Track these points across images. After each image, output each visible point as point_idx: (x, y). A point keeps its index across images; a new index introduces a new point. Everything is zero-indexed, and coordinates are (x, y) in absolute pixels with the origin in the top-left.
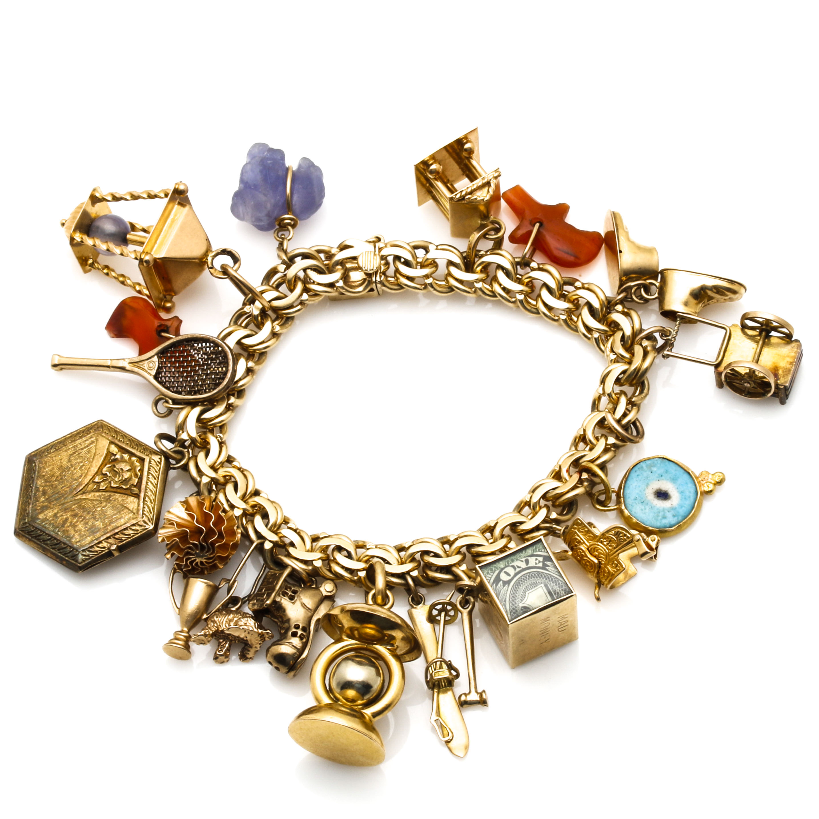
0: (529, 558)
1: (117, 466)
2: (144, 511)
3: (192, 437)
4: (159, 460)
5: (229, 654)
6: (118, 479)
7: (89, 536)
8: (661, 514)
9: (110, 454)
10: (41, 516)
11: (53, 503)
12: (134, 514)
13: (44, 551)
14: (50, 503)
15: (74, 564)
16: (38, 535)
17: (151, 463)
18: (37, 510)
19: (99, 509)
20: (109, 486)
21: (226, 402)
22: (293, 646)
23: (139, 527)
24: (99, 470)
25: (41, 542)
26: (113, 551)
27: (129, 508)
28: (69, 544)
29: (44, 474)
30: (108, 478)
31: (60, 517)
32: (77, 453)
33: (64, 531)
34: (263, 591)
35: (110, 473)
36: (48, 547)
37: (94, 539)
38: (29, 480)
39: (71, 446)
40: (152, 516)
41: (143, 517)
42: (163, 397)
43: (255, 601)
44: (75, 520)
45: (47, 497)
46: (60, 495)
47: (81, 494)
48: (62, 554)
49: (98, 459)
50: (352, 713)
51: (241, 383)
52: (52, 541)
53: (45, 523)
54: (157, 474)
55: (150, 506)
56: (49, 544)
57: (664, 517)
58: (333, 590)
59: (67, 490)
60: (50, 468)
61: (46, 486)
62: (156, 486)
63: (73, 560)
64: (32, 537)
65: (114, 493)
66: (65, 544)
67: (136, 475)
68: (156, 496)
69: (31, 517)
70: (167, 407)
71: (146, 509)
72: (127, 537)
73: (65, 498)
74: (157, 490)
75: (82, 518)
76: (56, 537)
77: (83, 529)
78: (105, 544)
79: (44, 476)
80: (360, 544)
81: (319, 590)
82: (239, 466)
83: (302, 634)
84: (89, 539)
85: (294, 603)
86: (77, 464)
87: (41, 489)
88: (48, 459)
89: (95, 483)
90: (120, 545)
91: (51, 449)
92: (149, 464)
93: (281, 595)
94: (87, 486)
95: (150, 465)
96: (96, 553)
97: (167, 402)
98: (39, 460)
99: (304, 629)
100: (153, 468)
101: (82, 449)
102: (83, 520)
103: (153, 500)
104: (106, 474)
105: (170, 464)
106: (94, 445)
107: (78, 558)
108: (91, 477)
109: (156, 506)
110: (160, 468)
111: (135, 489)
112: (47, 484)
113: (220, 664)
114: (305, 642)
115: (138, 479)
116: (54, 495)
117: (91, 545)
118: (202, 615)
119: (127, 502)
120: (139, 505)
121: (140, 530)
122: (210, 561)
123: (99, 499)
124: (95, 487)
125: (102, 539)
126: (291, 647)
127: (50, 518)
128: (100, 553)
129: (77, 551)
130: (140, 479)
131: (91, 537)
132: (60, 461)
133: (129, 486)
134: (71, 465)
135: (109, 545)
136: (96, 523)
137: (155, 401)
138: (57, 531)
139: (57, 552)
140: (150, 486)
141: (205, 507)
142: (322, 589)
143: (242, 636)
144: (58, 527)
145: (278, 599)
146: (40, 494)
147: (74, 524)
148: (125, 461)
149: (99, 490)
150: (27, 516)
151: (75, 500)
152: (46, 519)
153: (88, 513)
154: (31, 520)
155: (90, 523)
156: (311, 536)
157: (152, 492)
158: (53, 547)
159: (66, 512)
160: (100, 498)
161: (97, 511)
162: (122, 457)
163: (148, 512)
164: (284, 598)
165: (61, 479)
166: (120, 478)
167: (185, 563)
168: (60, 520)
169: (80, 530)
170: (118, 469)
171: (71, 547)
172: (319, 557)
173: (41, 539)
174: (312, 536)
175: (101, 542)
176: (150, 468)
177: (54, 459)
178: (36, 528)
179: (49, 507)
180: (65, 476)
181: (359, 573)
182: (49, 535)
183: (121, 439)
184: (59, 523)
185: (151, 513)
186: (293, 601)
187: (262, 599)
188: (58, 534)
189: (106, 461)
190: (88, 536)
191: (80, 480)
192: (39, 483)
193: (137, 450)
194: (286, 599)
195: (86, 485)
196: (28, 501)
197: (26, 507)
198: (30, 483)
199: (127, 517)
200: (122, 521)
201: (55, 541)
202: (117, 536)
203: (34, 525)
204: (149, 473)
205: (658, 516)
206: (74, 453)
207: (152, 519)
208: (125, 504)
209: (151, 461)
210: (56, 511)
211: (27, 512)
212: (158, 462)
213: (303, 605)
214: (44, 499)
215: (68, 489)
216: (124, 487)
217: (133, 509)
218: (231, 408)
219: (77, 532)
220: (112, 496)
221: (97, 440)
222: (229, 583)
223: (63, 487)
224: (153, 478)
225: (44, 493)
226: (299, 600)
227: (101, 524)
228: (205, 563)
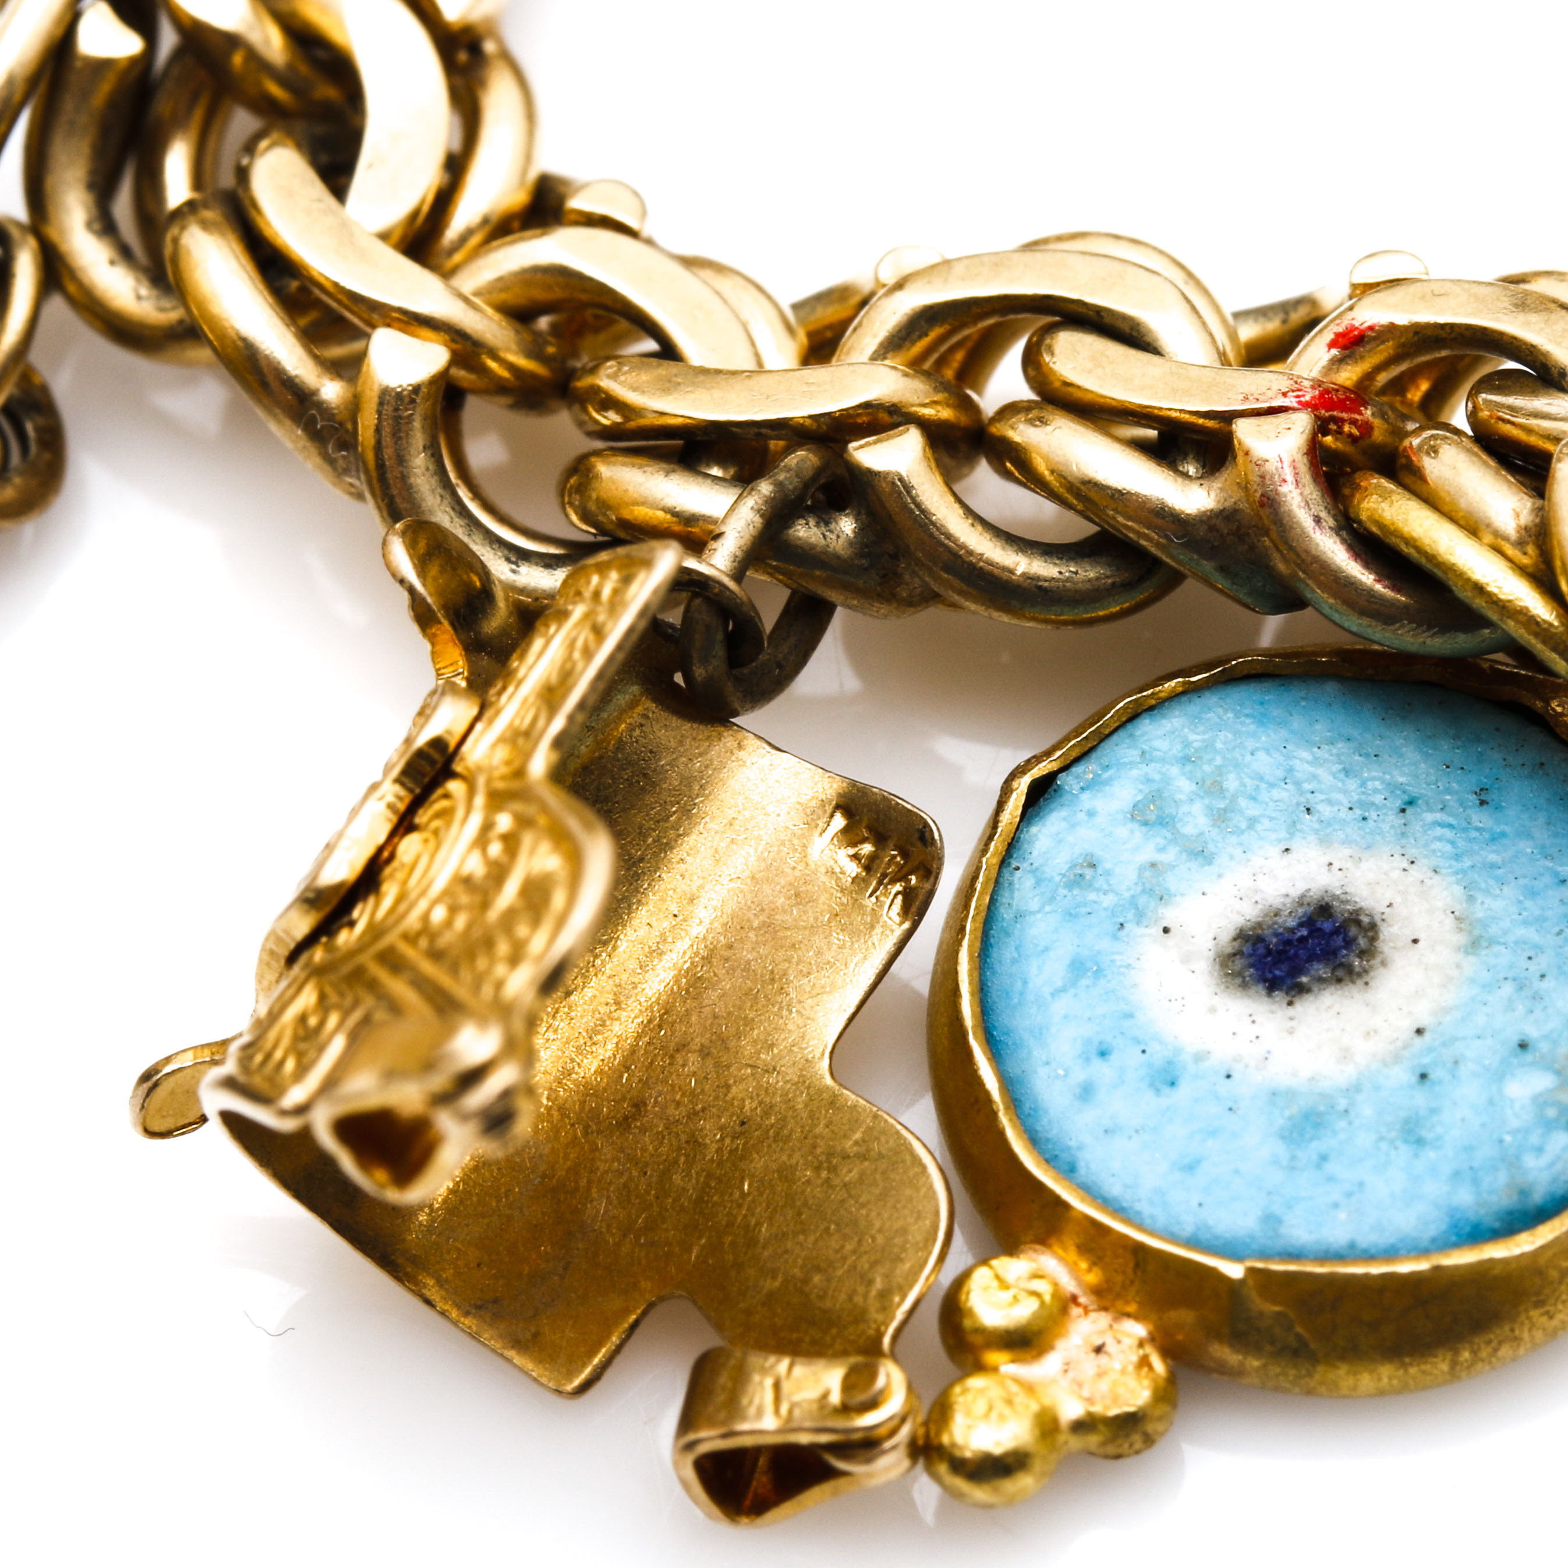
8: (1193, 815)
205: (1207, 789)
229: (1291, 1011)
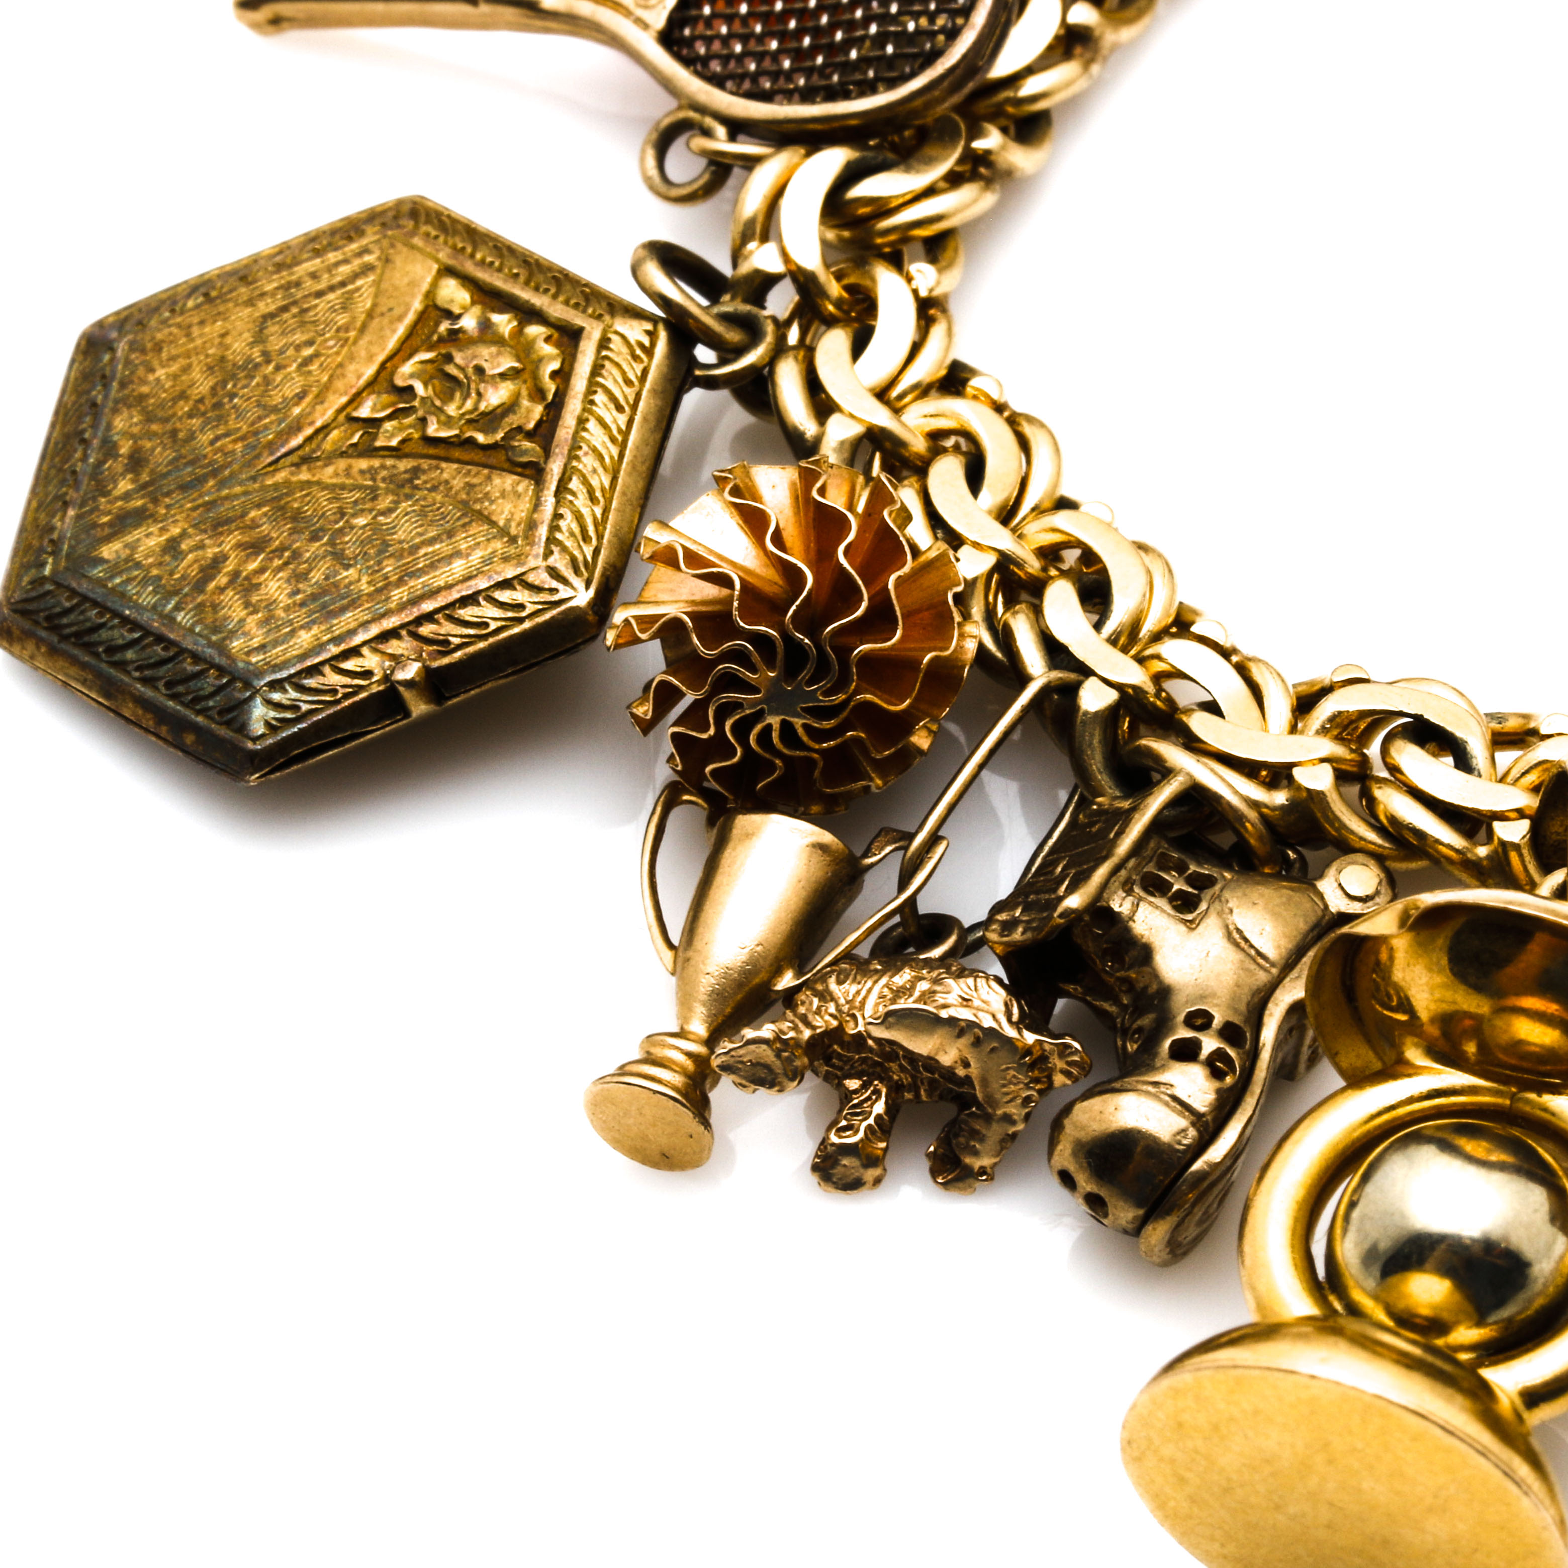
1: (459, 358)
2: (558, 528)
3: (800, 269)
4: (646, 342)
5: (885, 1150)
6: (460, 408)
7: (307, 627)
9: (434, 314)
10: (108, 551)
11: (167, 500)
12: (513, 540)
13: (107, 696)
14: (155, 501)
15: (230, 742)
16: (88, 624)
17: (608, 349)
18: (95, 525)
19: (361, 521)
20: (416, 436)
21: (962, 143)
22: (1175, 1098)
23: (526, 592)
24: (384, 374)
25: (97, 655)
26: (401, 689)
27: (494, 518)
28: (217, 660)
29: (145, 389)
30: (416, 403)
31: (191, 551)
32: (295, 310)
33: (200, 607)
34: (1059, 869)
35: (426, 385)
36: (128, 673)
37: (325, 638)
38: (80, 419)
39: (275, 285)
40: (588, 551)
41: (548, 554)
42: (691, 114)
43: (1018, 913)
44: (253, 566)
45: (145, 477)
46: (202, 467)
47: (293, 465)
48: (182, 704)
49: (382, 329)
50: (1430, 1358)
51: (1030, 87)
52: (143, 648)
53: (124, 577)
54: (627, 390)
55: (586, 511)
56: (132, 662)
58: (1377, 893)
59: (233, 452)
60: (175, 368)
61: (151, 435)
62: (620, 438)
63: (228, 724)
64: (65, 638)
65: (434, 462)
66: (196, 658)
67: (538, 393)
68: (614, 479)
69: (68, 555)
70: (704, 153)
71: (568, 523)
72: (472, 632)
73: (222, 484)
74: (621, 455)
75: (287, 554)
76: (165, 631)
77: (284, 600)
78: (370, 661)
79: (142, 398)
80: (1512, 724)
81: (1314, 887)
82: (995, 396)
83: (1218, 1054)
84: (305, 638)
85: (1191, 925)
86: (291, 352)
87: (125, 449)
88: (171, 334)
89: (355, 425)
90: (436, 664)
91: (189, 296)
92: (599, 351)
93: (1137, 889)
94: (321, 436)
95: (604, 353)
96: (328, 698)
97: (707, 133)
98: (130, 337)
99: (1230, 1033)
100: (618, 365)
101: (319, 294)
102: (286, 564)
103: (603, 490)
104: (410, 389)
105: (694, 362)
106: (371, 278)
107: (249, 712)
108: (344, 400)
109: (611, 517)
110: (645, 372)
111: (527, 445)
112: (154, 427)
113: (841, 1195)
114: (1231, 1088)
115: (548, 407)
116: (177, 469)
117: (309, 663)
118: (778, 972)
119: (487, 494)
120: (537, 505)
121: (530, 609)
122: (827, 724)
123: (370, 483)
124: (355, 439)
125: (358, 640)
126: (1167, 1104)
127: (147, 557)
128: (346, 696)
129: (248, 685)
130: (555, 408)
131: (315, 630)
132: (217, 341)
133: (500, 435)
134: (265, 354)
135: (387, 664)
136: (345, 574)
137: (654, 136)
138: (170, 606)
139: (158, 696)
140: (595, 435)
141: (818, 485)
142: (1327, 886)
143: (947, 1059)
144: (176, 593)
145: (1120, 904)
146: (120, 468)
147: (247, 578)
148: (499, 341)
149: (367, 450)
150: (53, 553)
151: (264, 488)
152: (130, 563)
153: (315, 538)
154: (67, 569)
155: (317, 576)
156: (1294, 686)
157: (601, 458)
158: (147, 673)
159: (221, 534)
160: (373, 479)
161: (352, 528)
162: (485, 325)
163: (572, 534)
164: (1152, 899)
165: (218, 406)
166: (469, 405)
167: (712, 731)
168: (189, 566)
169: (271, 604)
170: (461, 369)
171: (221, 670)
172: (1323, 754)
173: (100, 643)
174: (1300, 689)
175: (355, 652)
176: (603, 366)
177: (196, 331)
178: (85, 598)
179: (151, 516)
180: (232, 396)
181: (1497, 826)
182: (135, 625)
183: (489, 259)
184: (183, 577)
185: (586, 538)
186: (1190, 917)
187: (1048, 901)
188: (172, 620)
189: (416, 341)
190: (302, 627)
191: (297, 411)
192: (119, 423)
193: (555, 297)
194: (1157, 907)
195: (317, 432)
196: (66, 494)
197: (53, 516)
198: (84, 426)
199: (477, 556)
200: (458, 567)
201: (158, 649)
202: (426, 630)
203: (74, 585)
204: (592, 386)
206: (285, 309)
207: (590, 567)
208: (477, 500)
209: (609, 340)
210: (176, 531)
211: (55, 536)
212: (641, 345)
213: (1236, 936)
214: (130, 487)
215: (239, 446)
216: (481, 438)
217: (508, 521)
218: (983, 170)
219: (255, 612)
220: (424, 472)
221: (387, 261)
222: (906, 848)
223: (217, 438)
224: (612, 406)
225: (136, 462)
226: (1220, 914)
227: (365, 579)
228: (800, 731)
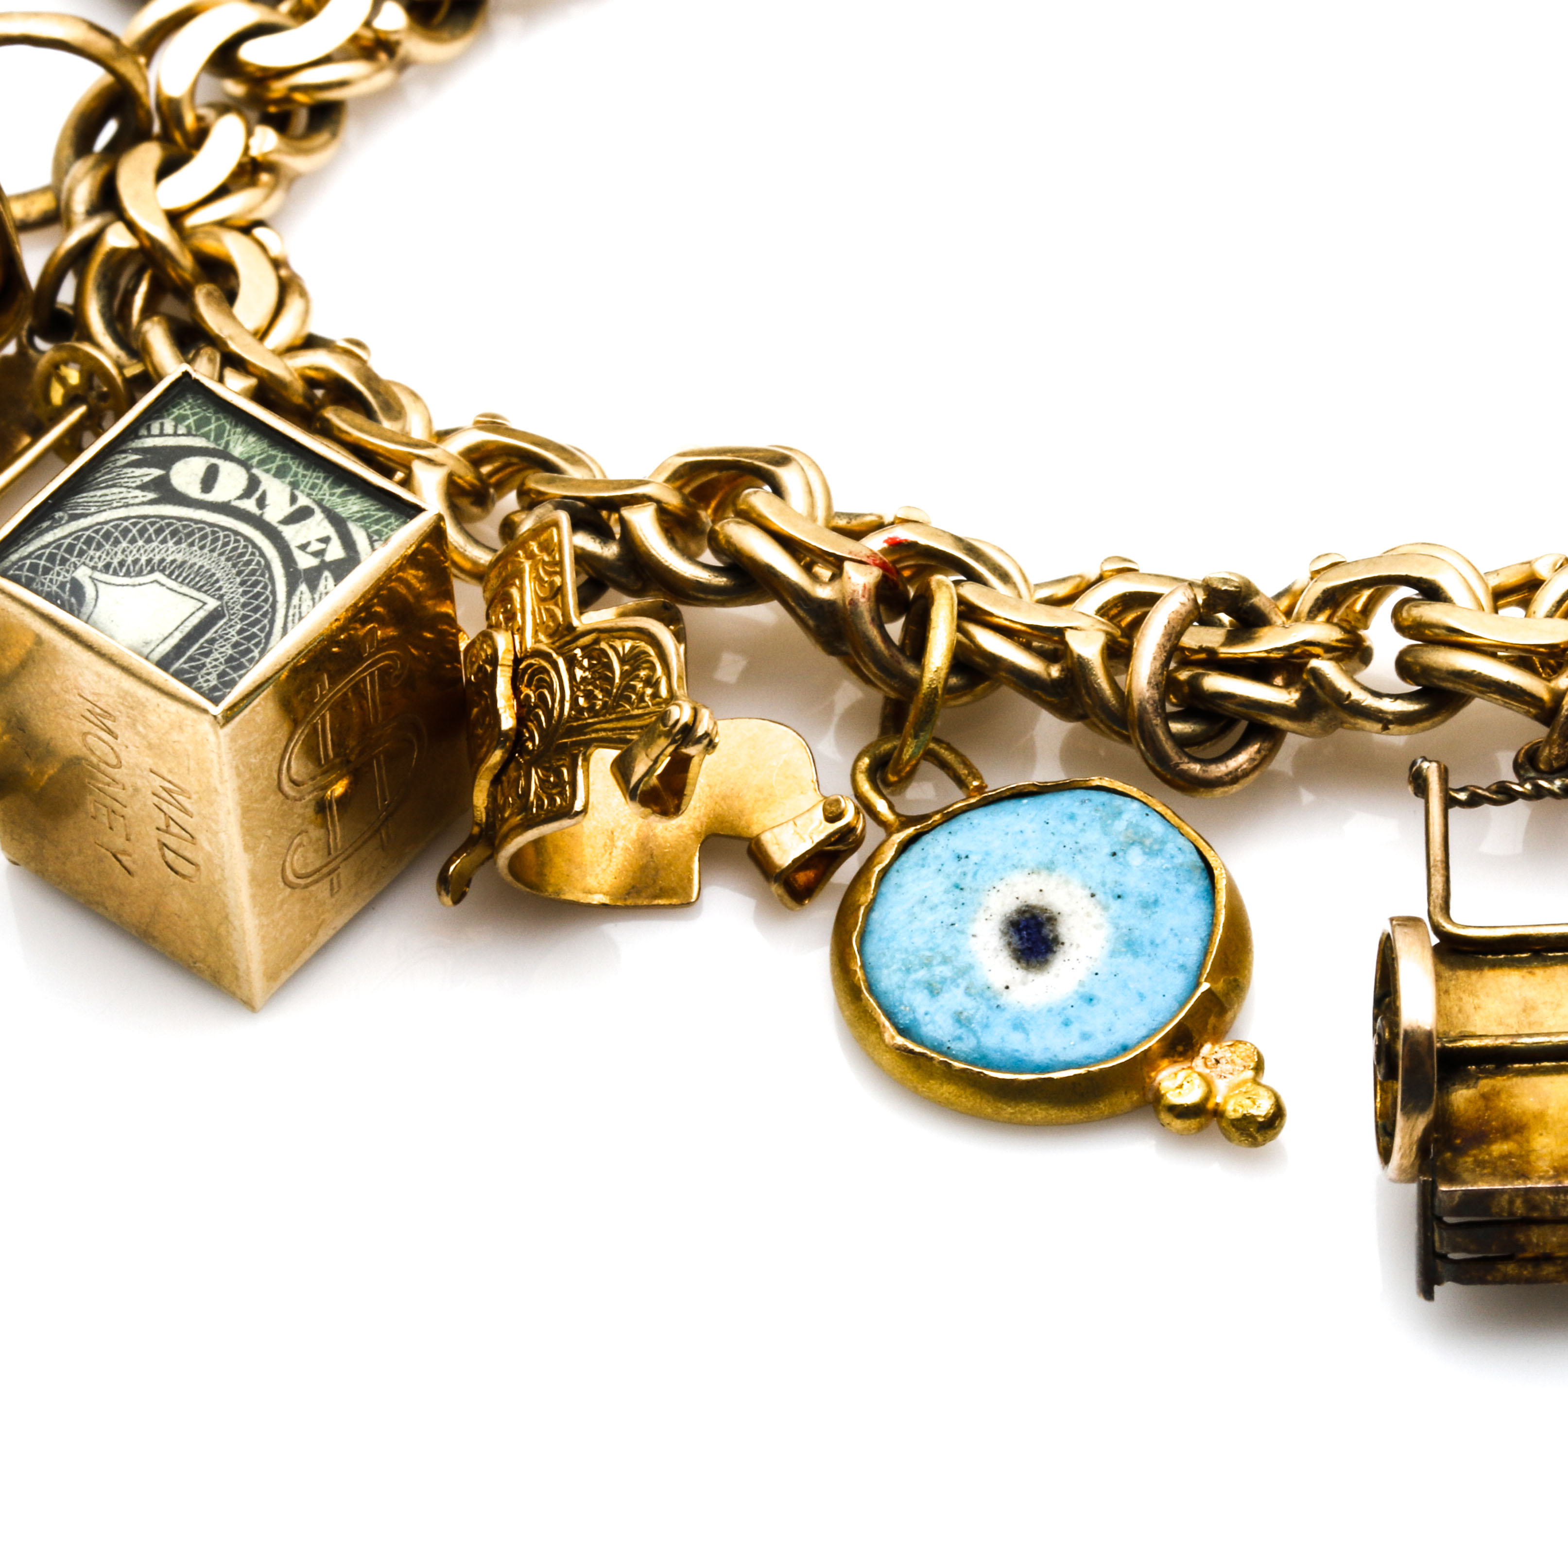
0: (319, 515)
8: (942, 971)
57: (933, 990)
205: (927, 964)
229: (1067, 945)
